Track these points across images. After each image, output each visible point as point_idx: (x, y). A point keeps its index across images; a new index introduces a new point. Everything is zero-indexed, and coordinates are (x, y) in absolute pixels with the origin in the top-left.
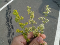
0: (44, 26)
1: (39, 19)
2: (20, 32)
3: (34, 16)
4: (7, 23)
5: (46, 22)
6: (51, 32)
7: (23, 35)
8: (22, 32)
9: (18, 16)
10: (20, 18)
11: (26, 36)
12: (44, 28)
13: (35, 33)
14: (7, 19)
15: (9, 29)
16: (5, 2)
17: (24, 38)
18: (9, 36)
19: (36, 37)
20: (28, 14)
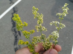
0: (58, 34)
1: (51, 25)
2: (24, 44)
3: (42, 20)
4: (13, 29)
5: (61, 27)
6: (67, 39)
7: (29, 47)
8: (27, 43)
9: (20, 22)
10: (23, 25)
11: (33, 49)
12: (58, 36)
13: (45, 44)
14: (13, 24)
15: (16, 35)
16: (10, 3)
17: (30, 52)
18: (16, 43)
19: (48, 49)
20: (35, 18)
